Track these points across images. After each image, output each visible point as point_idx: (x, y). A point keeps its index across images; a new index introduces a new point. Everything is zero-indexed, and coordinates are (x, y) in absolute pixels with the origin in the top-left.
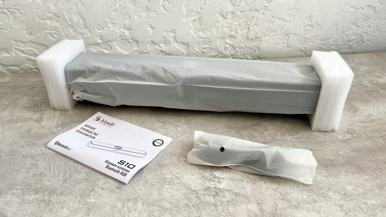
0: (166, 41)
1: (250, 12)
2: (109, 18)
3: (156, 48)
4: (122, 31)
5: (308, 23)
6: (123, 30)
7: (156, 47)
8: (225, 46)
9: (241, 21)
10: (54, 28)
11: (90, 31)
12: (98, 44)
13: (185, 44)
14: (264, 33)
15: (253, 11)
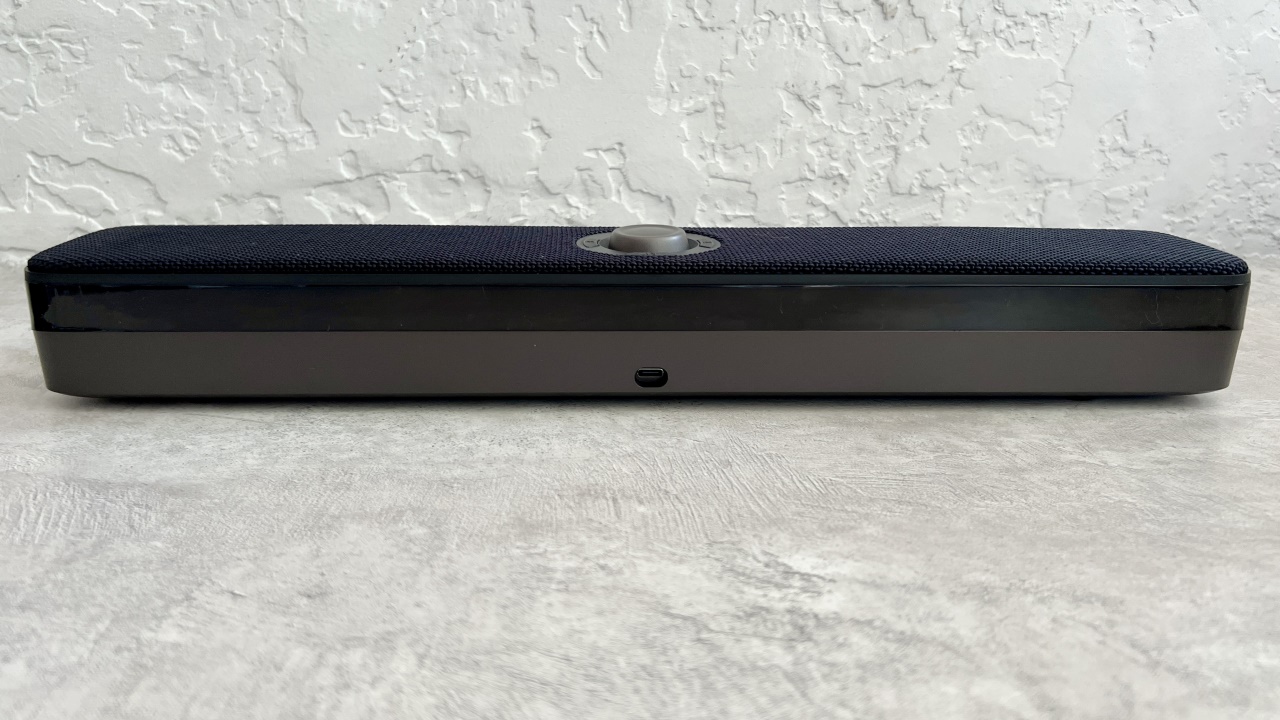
0: (589, 183)
1: (900, 91)
2: (388, 88)
3: (552, 210)
4: (431, 136)
5: (1116, 141)
6: (434, 134)
7: (554, 207)
8: (809, 212)
9: (867, 120)
10: (186, 113)
11: (313, 131)
12: (338, 183)
13: (658, 198)
14: (952, 171)
15: (910, 84)
